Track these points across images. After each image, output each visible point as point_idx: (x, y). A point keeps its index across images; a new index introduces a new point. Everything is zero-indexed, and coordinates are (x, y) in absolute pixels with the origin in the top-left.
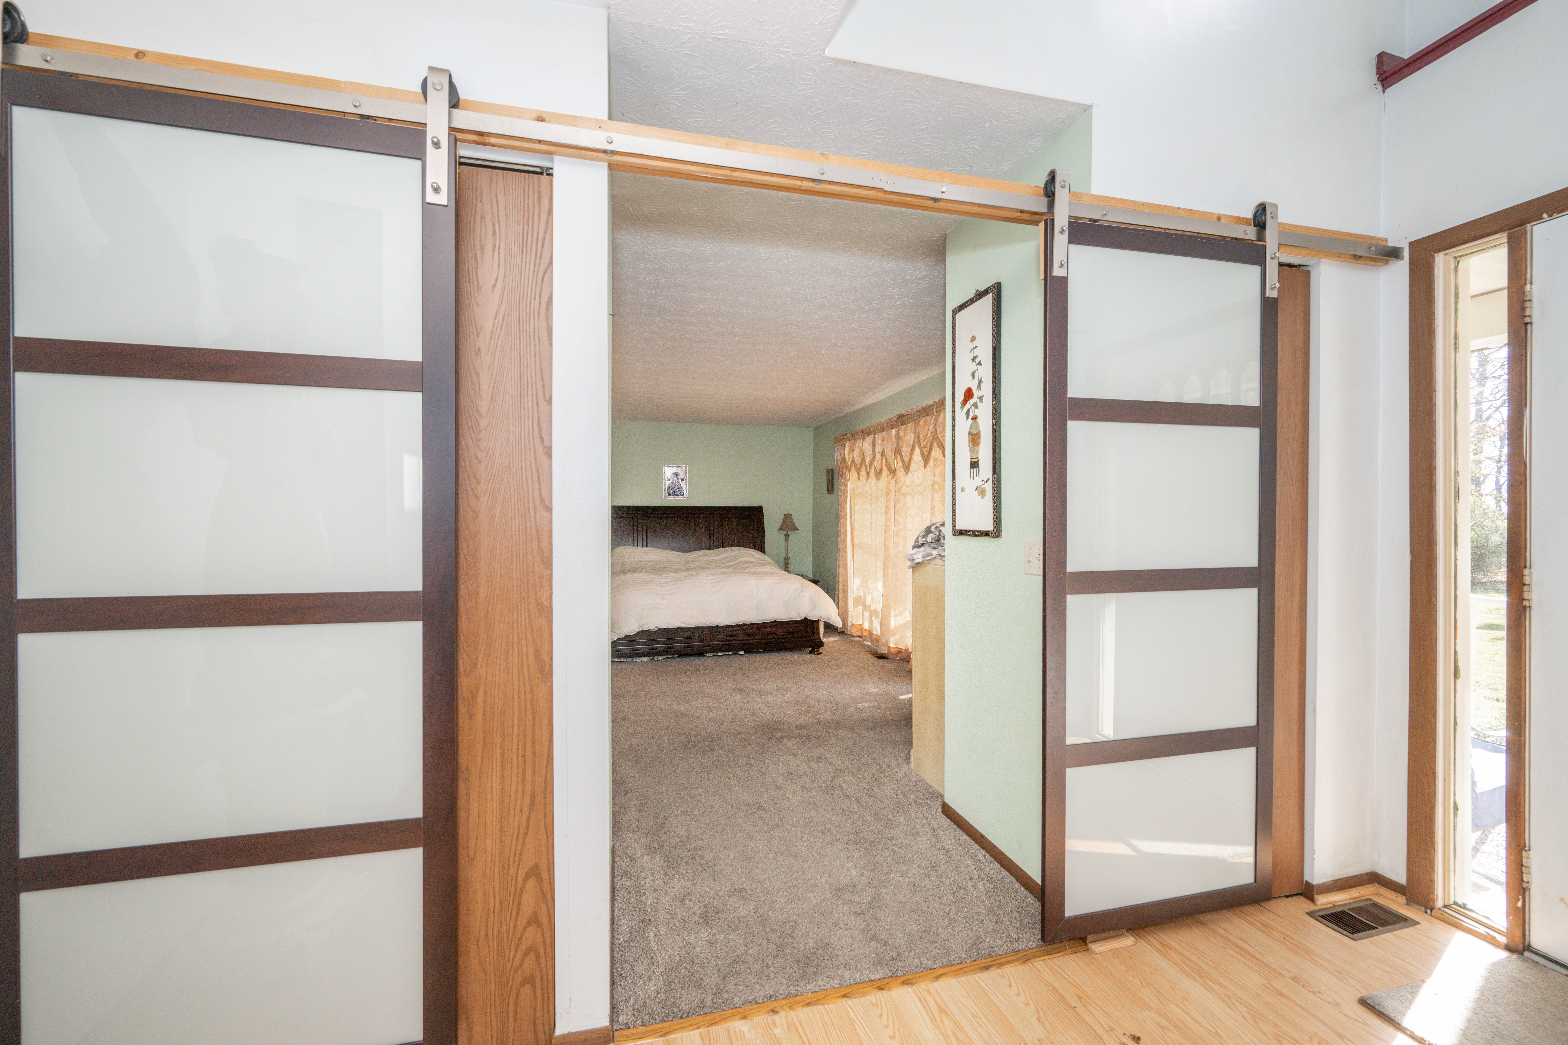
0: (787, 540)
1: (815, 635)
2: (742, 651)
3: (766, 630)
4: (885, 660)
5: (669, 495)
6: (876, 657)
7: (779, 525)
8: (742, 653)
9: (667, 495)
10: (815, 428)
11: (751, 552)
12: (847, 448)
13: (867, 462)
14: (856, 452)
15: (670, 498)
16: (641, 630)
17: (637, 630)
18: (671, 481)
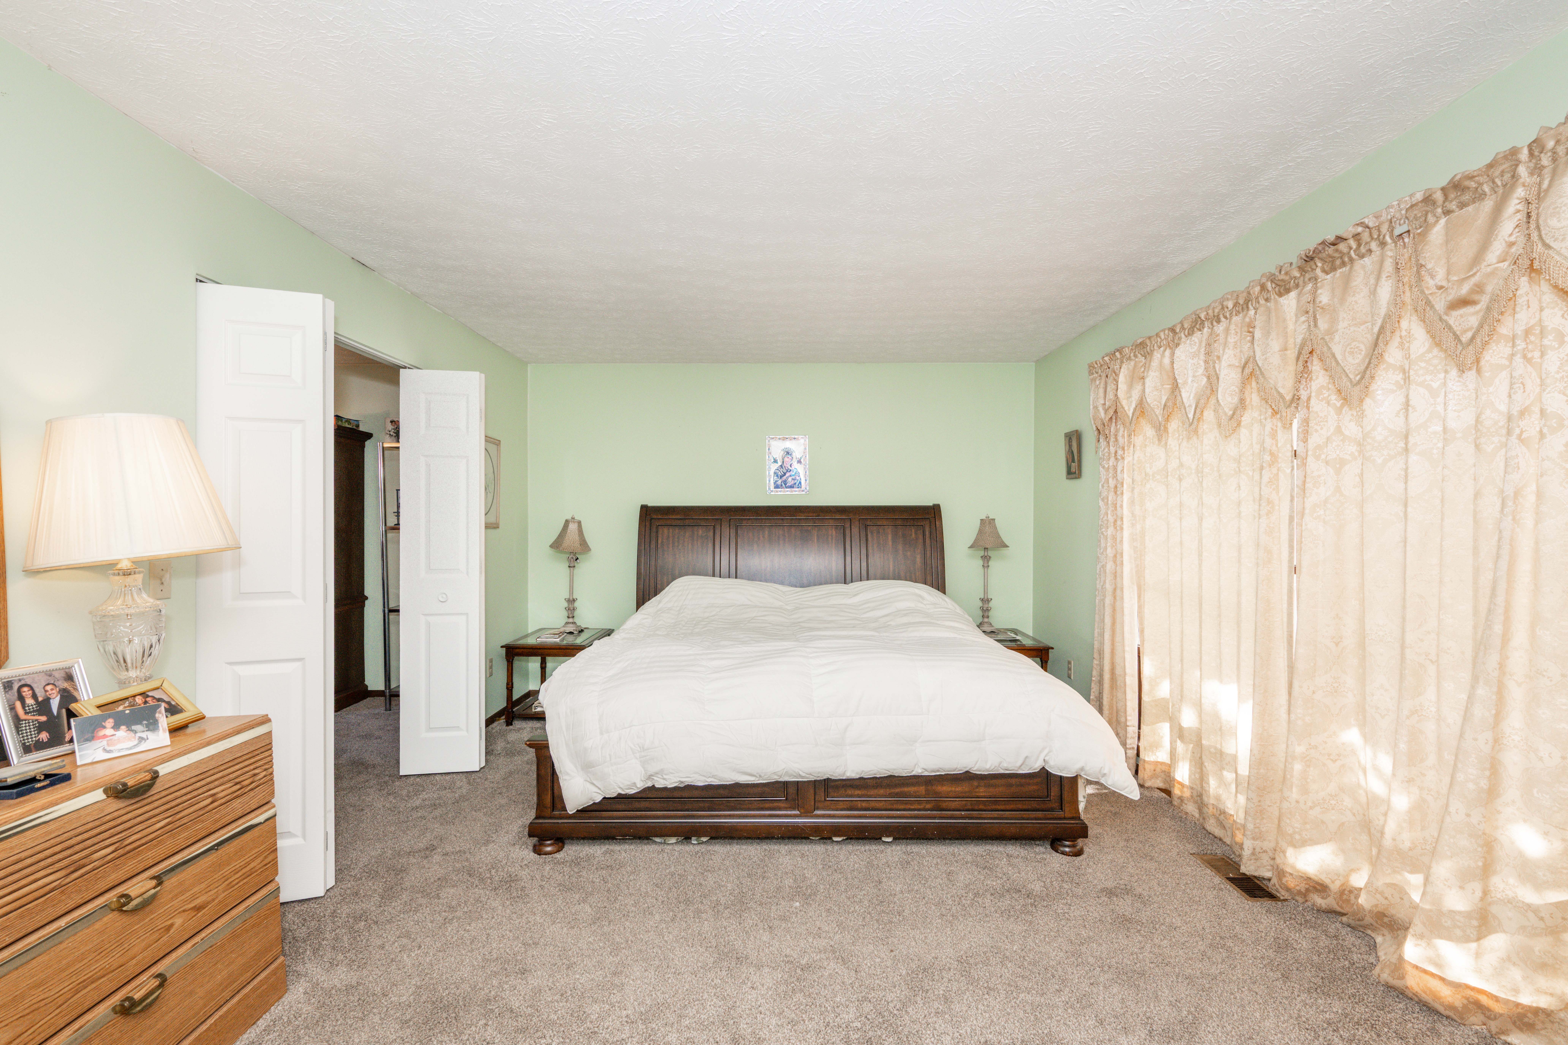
0: (986, 566)
1: (1067, 808)
2: (888, 836)
3: (945, 789)
4: (1267, 903)
5: (777, 487)
6: (1231, 880)
7: (971, 539)
8: (890, 839)
9: (772, 487)
10: (1037, 362)
11: (917, 591)
12: (1122, 378)
13: (1188, 395)
14: (1153, 379)
15: (781, 492)
16: (650, 784)
17: (640, 785)
18: (780, 464)
